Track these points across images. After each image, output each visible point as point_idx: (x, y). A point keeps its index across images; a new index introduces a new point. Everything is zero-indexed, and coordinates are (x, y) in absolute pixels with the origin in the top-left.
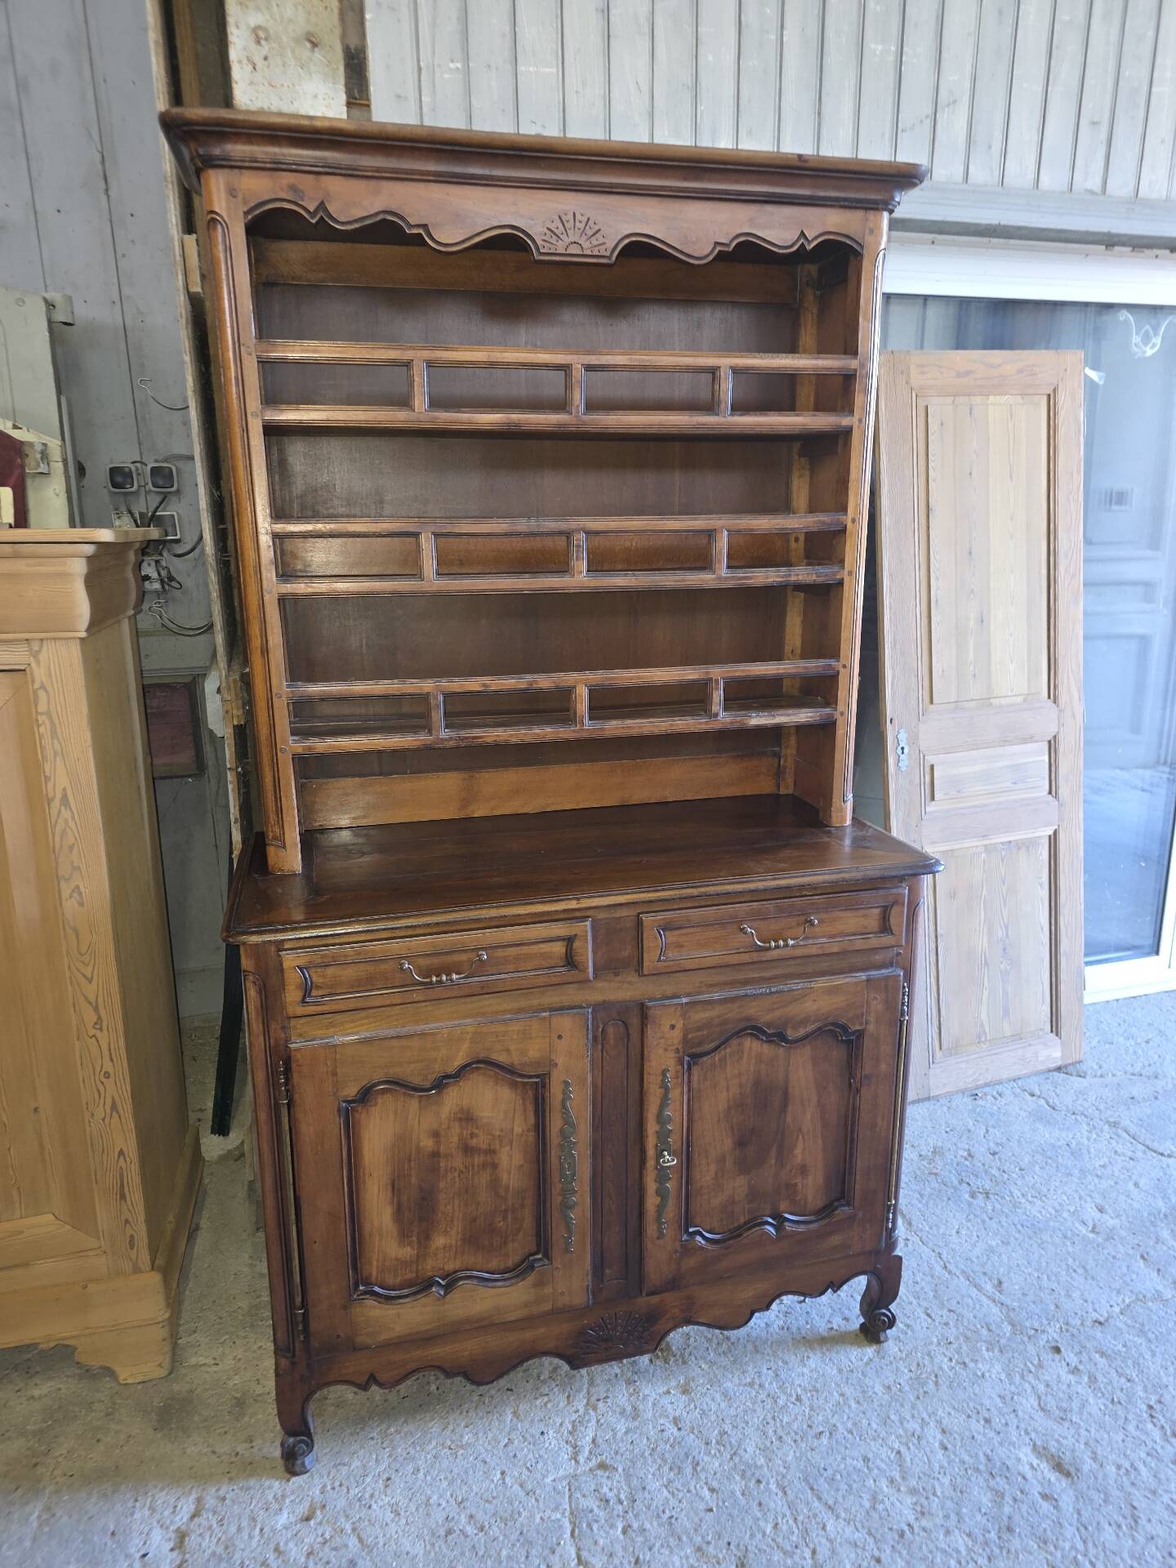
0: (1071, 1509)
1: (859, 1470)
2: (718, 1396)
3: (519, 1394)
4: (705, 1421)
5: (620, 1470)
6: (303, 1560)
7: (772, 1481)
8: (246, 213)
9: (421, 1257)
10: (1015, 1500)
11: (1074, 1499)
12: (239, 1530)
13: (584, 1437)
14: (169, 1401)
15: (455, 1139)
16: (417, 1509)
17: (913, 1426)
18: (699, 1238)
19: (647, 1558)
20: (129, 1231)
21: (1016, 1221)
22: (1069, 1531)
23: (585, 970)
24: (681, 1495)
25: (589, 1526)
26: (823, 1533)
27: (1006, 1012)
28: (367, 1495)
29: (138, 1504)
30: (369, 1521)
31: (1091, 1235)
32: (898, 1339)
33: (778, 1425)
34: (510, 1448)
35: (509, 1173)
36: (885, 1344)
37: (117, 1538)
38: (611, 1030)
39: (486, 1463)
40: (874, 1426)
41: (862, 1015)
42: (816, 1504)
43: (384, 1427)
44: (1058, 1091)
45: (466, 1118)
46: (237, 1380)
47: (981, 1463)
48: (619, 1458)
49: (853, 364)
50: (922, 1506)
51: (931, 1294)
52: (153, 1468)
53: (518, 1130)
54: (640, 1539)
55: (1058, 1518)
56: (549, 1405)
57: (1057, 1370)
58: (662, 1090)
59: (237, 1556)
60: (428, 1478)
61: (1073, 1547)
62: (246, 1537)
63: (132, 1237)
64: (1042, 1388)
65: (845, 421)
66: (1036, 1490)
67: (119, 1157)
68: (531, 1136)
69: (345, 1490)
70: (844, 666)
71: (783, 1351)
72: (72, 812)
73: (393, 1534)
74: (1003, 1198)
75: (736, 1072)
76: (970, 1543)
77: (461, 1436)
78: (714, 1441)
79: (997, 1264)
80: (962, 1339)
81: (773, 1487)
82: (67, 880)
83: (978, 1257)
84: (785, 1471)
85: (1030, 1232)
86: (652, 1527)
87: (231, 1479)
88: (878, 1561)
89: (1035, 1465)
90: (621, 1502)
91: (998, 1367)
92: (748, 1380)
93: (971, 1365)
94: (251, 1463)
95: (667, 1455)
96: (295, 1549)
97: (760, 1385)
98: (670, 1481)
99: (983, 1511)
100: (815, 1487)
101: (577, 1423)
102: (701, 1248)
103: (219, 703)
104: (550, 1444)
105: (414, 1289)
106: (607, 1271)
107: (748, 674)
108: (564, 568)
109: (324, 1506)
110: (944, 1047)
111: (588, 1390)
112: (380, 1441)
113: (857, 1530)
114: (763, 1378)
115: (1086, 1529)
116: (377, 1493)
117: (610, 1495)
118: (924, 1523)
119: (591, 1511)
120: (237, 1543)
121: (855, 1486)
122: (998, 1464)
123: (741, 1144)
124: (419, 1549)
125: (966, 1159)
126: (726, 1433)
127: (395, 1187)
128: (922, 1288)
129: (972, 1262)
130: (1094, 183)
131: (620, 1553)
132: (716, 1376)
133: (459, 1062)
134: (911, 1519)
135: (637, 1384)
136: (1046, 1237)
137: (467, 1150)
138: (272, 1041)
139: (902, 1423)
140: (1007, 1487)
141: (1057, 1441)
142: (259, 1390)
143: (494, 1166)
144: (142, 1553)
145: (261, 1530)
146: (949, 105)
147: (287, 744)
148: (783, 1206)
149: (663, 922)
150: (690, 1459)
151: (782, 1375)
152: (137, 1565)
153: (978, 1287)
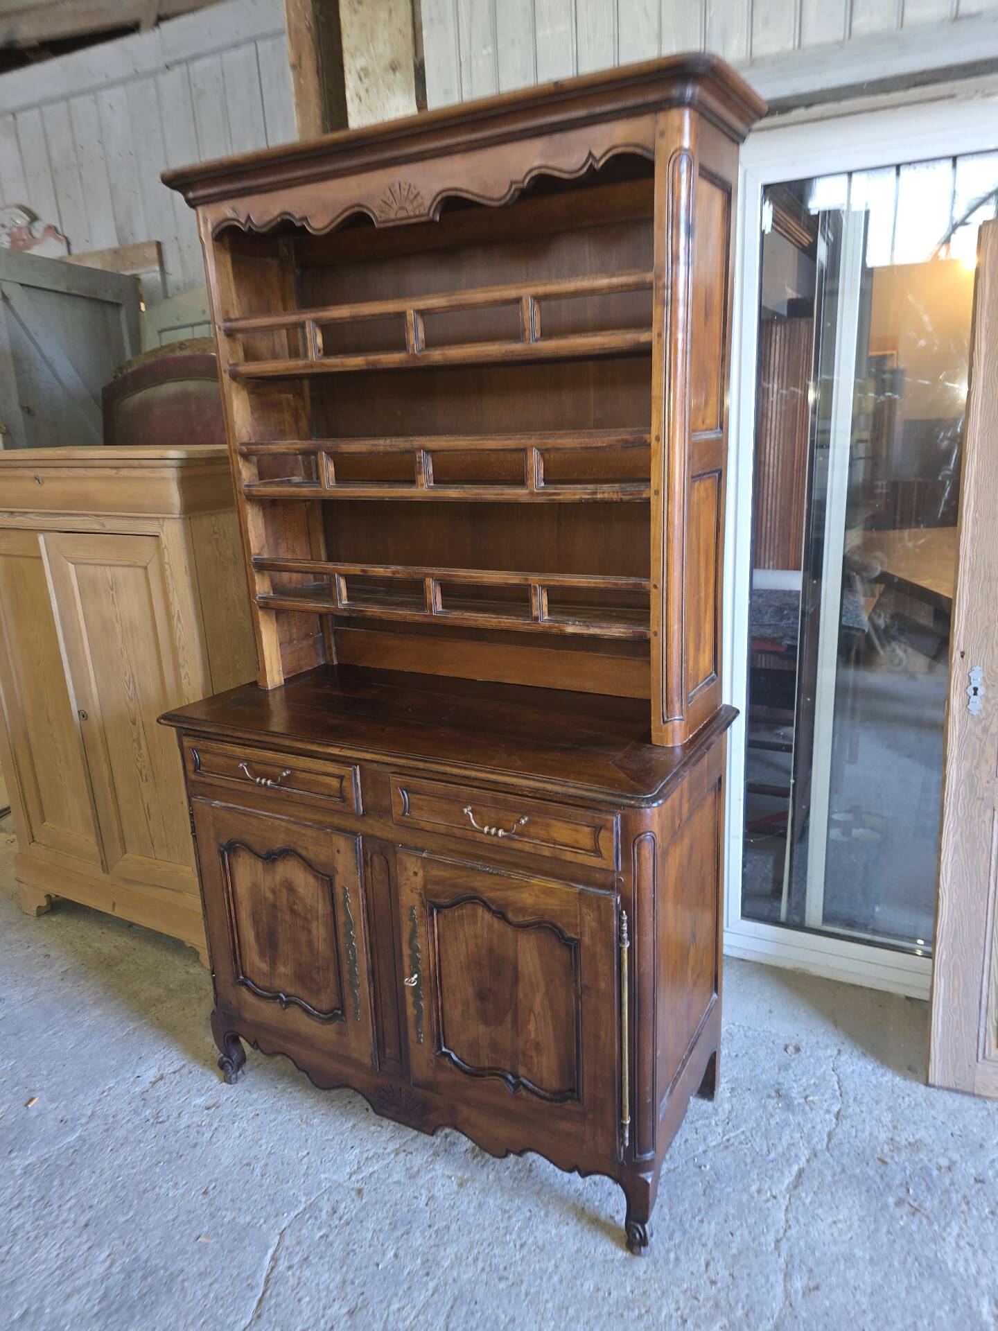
2: (475, 1203)
3: (368, 1116)
4: (447, 1212)
5: (364, 1201)
6: (182, 1127)
7: (436, 1280)
9: (272, 973)
12: (179, 1092)
13: (370, 1167)
15: (285, 901)
16: (250, 1141)
18: (449, 1060)
23: (350, 805)
24: (375, 1243)
25: (310, 1218)
28: (240, 1116)
29: (162, 1051)
30: (226, 1130)
33: (486, 1251)
34: (327, 1143)
35: (319, 941)
36: (637, 1259)
37: (139, 1061)
38: (375, 859)
39: (307, 1141)
40: (550, 1305)
41: (577, 926)
42: (442, 1319)
43: (288, 1085)
45: (289, 886)
48: (373, 1193)
49: (649, 277)
51: (734, 1251)
52: (186, 1037)
53: (321, 912)
54: (323, 1248)
56: (376, 1134)
58: (411, 923)
60: (274, 1128)
62: (177, 1098)
65: (643, 337)
68: (328, 920)
69: (236, 1106)
70: (655, 587)
71: (555, 1207)
72: (182, 625)
73: (227, 1145)
74: (930, 1224)
75: (472, 933)
77: (314, 1118)
78: (436, 1228)
79: (835, 1273)
80: (711, 1302)
81: (431, 1285)
82: (183, 667)
83: (824, 1254)
84: (451, 1282)
86: (337, 1247)
90: (341, 1219)
92: (508, 1208)
95: (399, 1213)
96: (186, 1119)
97: (510, 1217)
98: (380, 1230)
100: (455, 1308)
101: (376, 1156)
104: (349, 1156)
105: (270, 995)
106: (388, 1049)
107: (561, 583)
108: (412, 482)
109: (218, 1107)
112: (277, 1092)
114: (518, 1214)
116: (245, 1118)
117: (341, 1210)
119: (321, 1211)
120: (172, 1098)
124: (226, 1161)
126: (449, 1228)
127: (255, 918)
129: (813, 1254)
131: (305, 1247)
132: (490, 1189)
133: (278, 845)
135: (439, 1158)
136: (928, 1286)
137: (293, 912)
143: (309, 932)
144: (140, 1075)
145: (186, 1099)
147: (255, 599)
148: (522, 1071)
149: (403, 784)
150: (409, 1226)
151: (534, 1222)
152: (132, 1080)
153: (787, 1276)
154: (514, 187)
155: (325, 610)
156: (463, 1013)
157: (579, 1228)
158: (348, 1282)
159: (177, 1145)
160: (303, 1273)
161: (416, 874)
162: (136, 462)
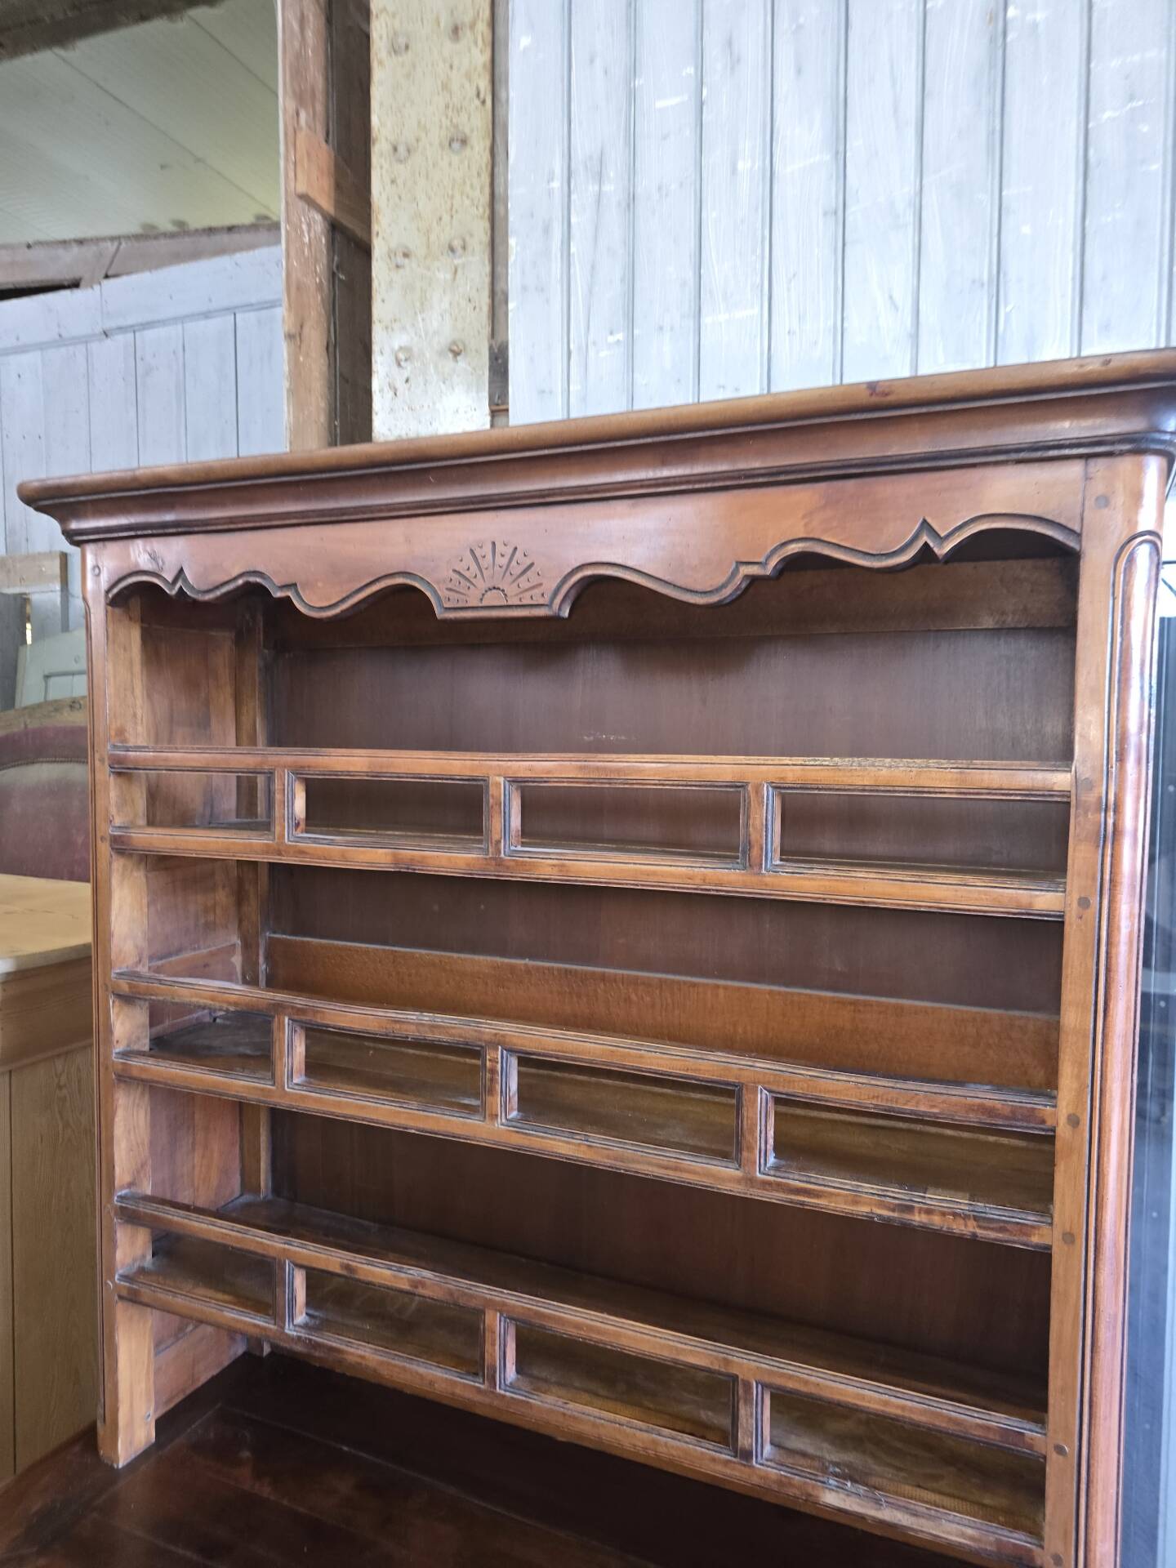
8: (108, 592)
49: (1064, 781)
108: (474, 1106)
147: (112, 1278)
154: (746, 570)
155: (256, 1331)
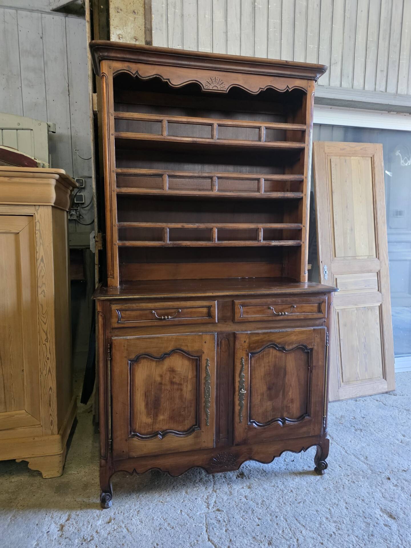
0: (396, 529)
1: (315, 514)
2: (261, 490)
3: (188, 486)
4: (257, 497)
5: (225, 511)
6: (106, 535)
7: (281, 517)
8: (113, 73)
9: (154, 422)
10: (374, 526)
11: (397, 526)
12: (83, 525)
13: (211, 501)
14: (61, 484)
15: (168, 378)
16: (149, 521)
17: (334, 501)
18: (254, 424)
19: (234, 540)
20: (51, 419)
21: (372, 438)
22: (395, 537)
23: (214, 319)
24: (247, 520)
25: (213, 528)
26: (301, 534)
27: (366, 370)
28: (131, 516)
29: (47, 516)
30: (131, 524)
31: (401, 444)
32: (328, 474)
33: (284, 499)
34: (184, 503)
35: (187, 393)
36: (324, 475)
37: (38, 526)
38: (223, 341)
39: (175, 507)
40: (320, 501)
41: (312, 342)
42: (298, 524)
43: (138, 495)
44: (387, 400)
45: (172, 370)
46: (85, 479)
47: (361, 513)
48: (224, 507)
50: (338, 526)
51: (341, 460)
52: (53, 504)
53: (190, 377)
54: (232, 533)
55: (391, 532)
56: (199, 490)
57: (389, 485)
58: (241, 365)
59: (82, 533)
60: (154, 511)
61: (397, 542)
62: (86, 527)
63: (52, 421)
64: (383, 491)
65: (303, 146)
66: (382, 523)
67: (50, 390)
68: (194, 380)
69: (123, 514)
70: (304, 226)
71: (286, 476)
72: (44, 264)
73: (140, 529)
74: (367, 431)
75: (267, 361)
76: (357, 539)
77: (166, 499)
78: (260, 504)
79: (365, 452)
80: (353, 474)
81: (282, 519)
82: (40, 287)
83: (358, 449)
84: (286, 514)
85: (378, 442)
86: (236, 530)
87: (81, 509)
88: (322, 544)
89: (382, 515)
90: (225, 521)
91: (367, 484)
92: (273, 485)
93: (357, 483)
94: (89, 504)
95: (242, 507)
96: (103, 532)
97: (277, 487)
98: (243, 516)
99: (362, 529)
100: (298, 519)
101: (209, 496)
102: (255, 428)
103: (94, 241)
104: (199, 502)
105: (151, 435)
106: (221, 435)
107: (269, 227)
109: (115, 519)
110: (344, 381)
111: (213, 486)
112: (136, 499)
113: (314, 533)
114: (278, 484)
115: (402, 536)
116: (134, 516)
117: (221, 519)
118: (339, 532)
119: (214, 524)
120: (82, 529)
121: (313, 519)
122: (367, 514)
123: (269, 389)
125: (353, 419)
126: (264, 501)
127: (146, 395)
128: (338, 458)
129: (356, 450)
130: (383, 89)
132: (261, 483)
133: (170, 349)
134: (335, 530)
135: (232, 485)
136: (384, 444)
137: (172, 383)
138: (106, 337)
139: (330, 500)
140: (371, 522)
141: (390, 508)
142: (93, 482)
143: (181, 390)
144: (47, 531)
145: (91, 525)
146: (334, 64)
147: (117, 242)
148: (285, 415)
149: (242, 303)
150: (251, 509)
151: (285, 483)
152: (45, 535)
153: (359, 459)
154: (261, 89)
155: (160, 245)
156: (261, 400)
157: (299, 477)
158: (256, 537)
159: (114, 543)
160: (237, 545)
161: (245, 342)
162: (31, 174)
